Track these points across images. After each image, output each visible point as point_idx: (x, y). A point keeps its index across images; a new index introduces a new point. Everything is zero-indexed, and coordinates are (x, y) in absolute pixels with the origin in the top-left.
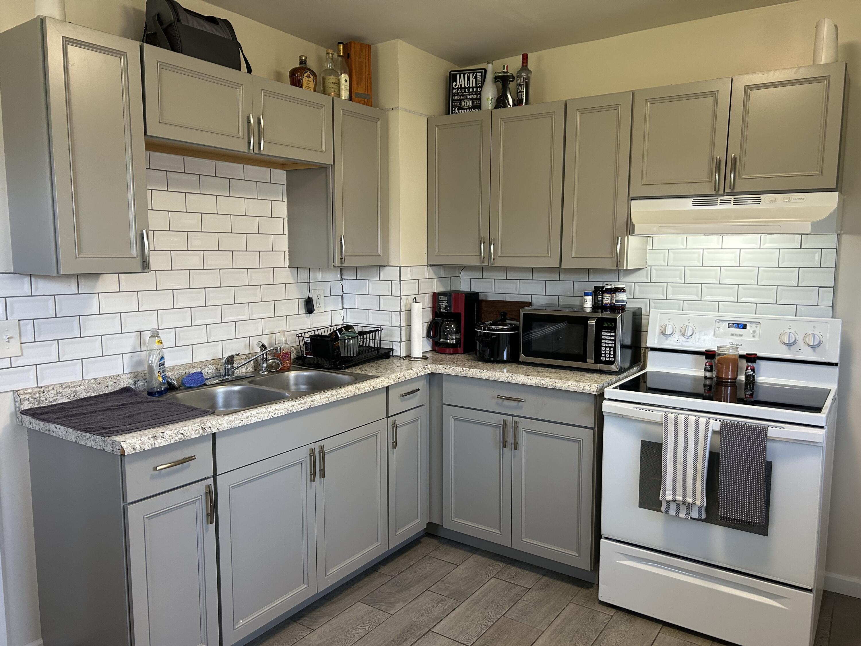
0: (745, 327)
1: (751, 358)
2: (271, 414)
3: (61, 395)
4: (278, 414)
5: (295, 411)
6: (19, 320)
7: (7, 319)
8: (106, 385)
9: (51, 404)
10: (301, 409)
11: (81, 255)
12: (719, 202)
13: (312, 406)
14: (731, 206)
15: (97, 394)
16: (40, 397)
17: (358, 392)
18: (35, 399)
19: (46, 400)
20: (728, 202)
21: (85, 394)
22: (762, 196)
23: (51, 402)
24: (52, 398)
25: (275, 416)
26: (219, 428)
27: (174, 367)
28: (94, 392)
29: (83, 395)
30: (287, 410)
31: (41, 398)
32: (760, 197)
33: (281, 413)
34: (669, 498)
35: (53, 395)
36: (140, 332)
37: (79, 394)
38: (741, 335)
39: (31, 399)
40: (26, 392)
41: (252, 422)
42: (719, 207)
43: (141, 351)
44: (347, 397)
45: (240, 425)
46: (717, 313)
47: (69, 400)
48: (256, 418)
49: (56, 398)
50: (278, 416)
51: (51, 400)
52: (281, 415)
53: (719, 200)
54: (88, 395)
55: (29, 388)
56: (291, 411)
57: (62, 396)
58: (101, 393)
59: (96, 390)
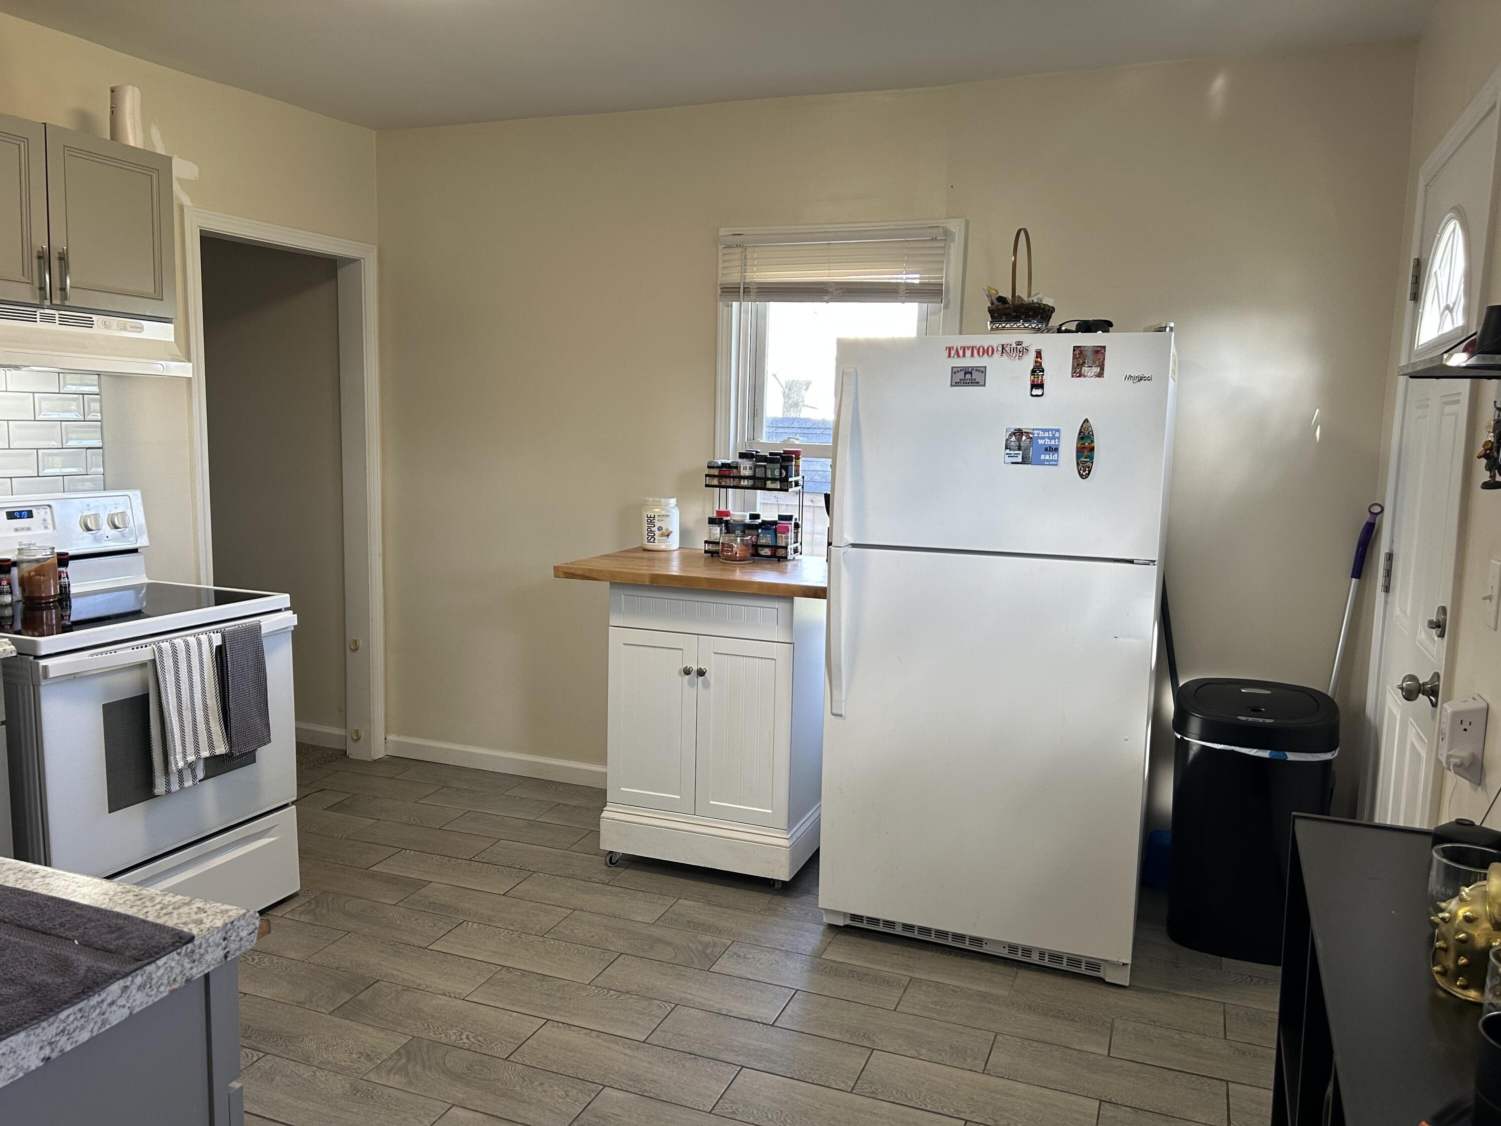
0: (30, 515)
1: (64, 560)
12: (38, 317)
14: (55, 327)
20: (50, 319)
22: (95, 318)
32: (91, 318)
34: (181, 764)
38: (29, 529)
42: (40, 325)
46: (11, 496)
53: (38, 314)
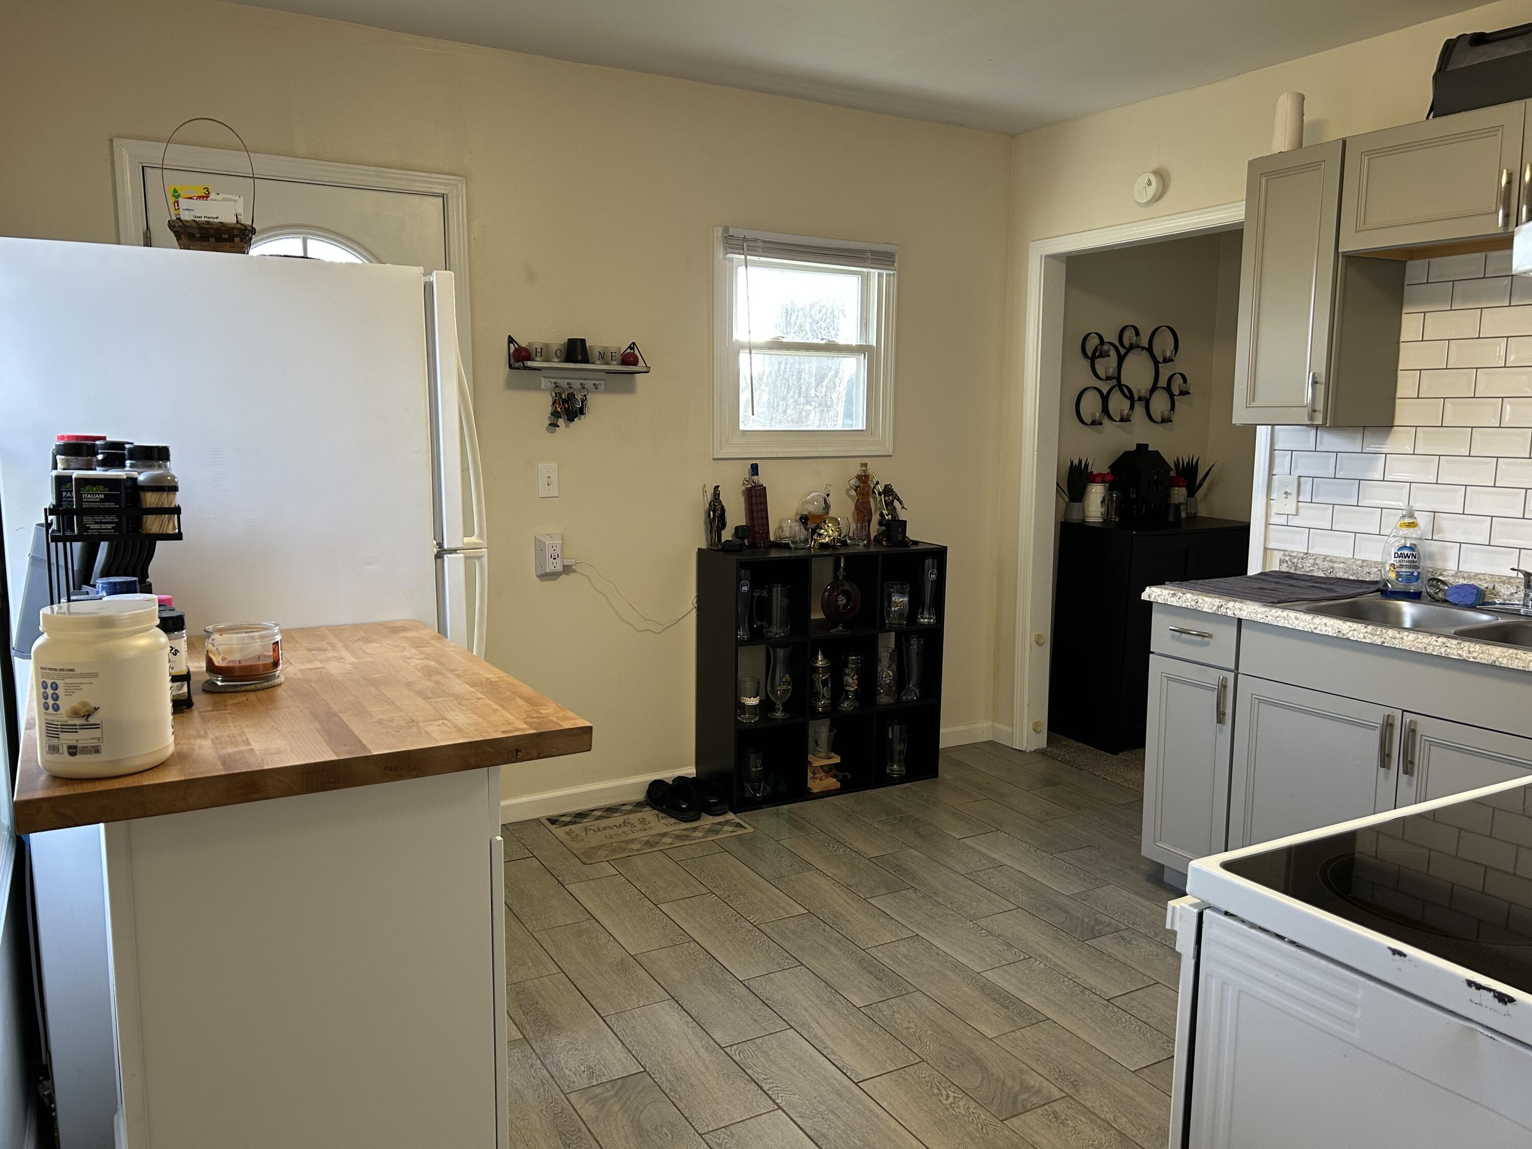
2: (1312, 626)
3: (1317, 567)
4: (1320, 630)
5: (1352, 638)
6: (1300, 477)
7: (1290, 474)
8: (1368, 571)
9: (1307, 574)
10: (1364, 640)
11: (1253, 404)
13: (1386, 644)
15: (1356, 578)
16: (1297, 563)
17: (1504, 662)
18: (1293, 563)
19: (1303, 568)
21: (1342, 574)
23: (1307, 572)
24: (1309, 567)
25: (1315, 631)
26: (1236, 613)
27: (1477, 574)
28: (1352, 575)
29: (1340, 575)
30: (1337, 630)
31: (1298, 565)
33: (1326, 630)
35: (1309, 565)
36: (1435, 512)
37: (1336, 572)
39: (1289, 562)
40: (1291, 554)
41: (1279, 625)
43: (1432, 540)
44: (1472, 660)
45: (1262, 621)
47: (1325, 576)
48: (1286, 621)
49: (1312, 568)
50: (1321, 633)
51: (1307, 570)
52: (1326, 633)
54: (1346, 576)
55: (1294, 552)
56: (1344, 634)
57: (1318, 569)
58: (1360, 579)
59: (1355, 574)
